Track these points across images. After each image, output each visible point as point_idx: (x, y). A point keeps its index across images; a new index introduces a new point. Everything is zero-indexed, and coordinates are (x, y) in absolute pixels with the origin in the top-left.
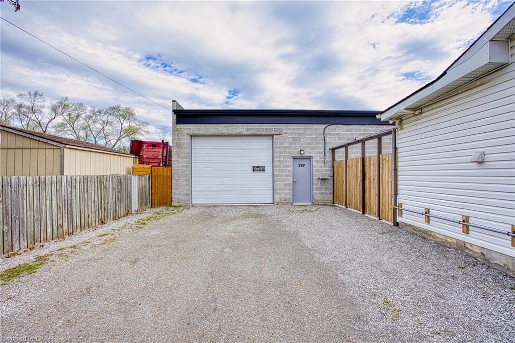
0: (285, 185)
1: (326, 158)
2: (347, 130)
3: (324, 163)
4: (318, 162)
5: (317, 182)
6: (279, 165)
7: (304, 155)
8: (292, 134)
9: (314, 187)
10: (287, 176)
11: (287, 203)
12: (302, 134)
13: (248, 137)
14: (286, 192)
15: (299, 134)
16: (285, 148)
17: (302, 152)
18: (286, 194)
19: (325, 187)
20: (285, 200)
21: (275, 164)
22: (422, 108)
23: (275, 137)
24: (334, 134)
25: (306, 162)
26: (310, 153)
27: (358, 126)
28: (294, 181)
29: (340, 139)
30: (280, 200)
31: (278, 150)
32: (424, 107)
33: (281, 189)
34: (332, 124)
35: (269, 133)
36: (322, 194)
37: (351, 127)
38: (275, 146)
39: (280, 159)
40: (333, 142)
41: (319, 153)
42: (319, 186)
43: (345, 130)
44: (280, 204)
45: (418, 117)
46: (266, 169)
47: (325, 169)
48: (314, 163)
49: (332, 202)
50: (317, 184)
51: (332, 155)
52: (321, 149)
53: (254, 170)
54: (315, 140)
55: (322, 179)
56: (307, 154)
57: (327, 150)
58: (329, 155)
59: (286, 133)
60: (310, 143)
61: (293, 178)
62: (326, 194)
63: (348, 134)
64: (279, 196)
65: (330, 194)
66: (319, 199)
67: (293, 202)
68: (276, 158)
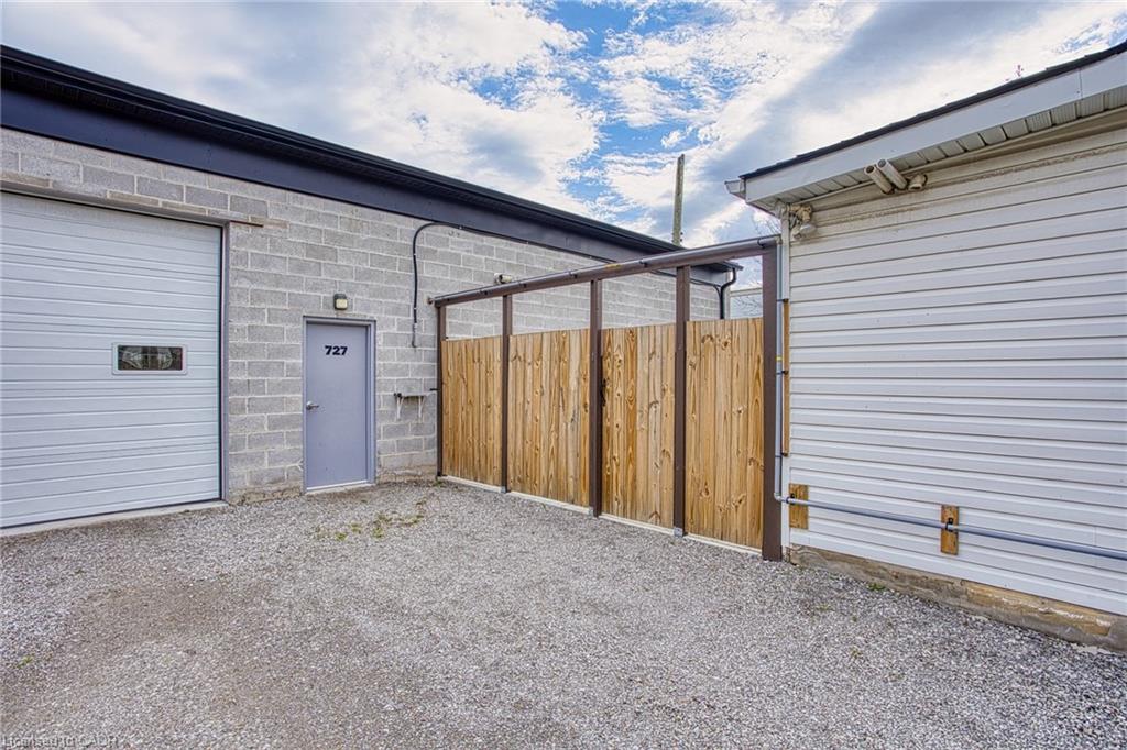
0: (274, 424)
1: (420, 327)
2: (479, 250)
3: (413, 345)
4: (392, 339)
5: (389, 409)
6: (250, 347)
7: (348, 315)
8: (305, 231)
9: (381, 425)
10: (284, 387)
11: (283, 492)
12: (343, 236)
13: (96, 212)
14: (278, 448)
15: (333, 236)
16: (278, 280)
17: (341, 303)
18: (281, 457)
19: (414, 422)
20: (274, 482)
21: (234, 340)
22: (930, 170)
23: (234, 230)
24: (443, 255)
25: (351, 340)
26: (367, 309)
27: (504, 241)
28: (309, 408)
29: (460, 273)
30: (252, 482)
31: (245, 284)
32: (940, 168)
33: (259, 441)
34: (436, 222)
35: (208, 210)
36: (403, 447)
37: (488, 241)
38: (234, 267)
39: (254, 323)
40: (439, 280)
41: (396, 310)
42: (395, 423)
43: (472, 248)
44: (254, 498)
45: (906, 200)
46: (188, 358)
47: (416, 363)
48: (380, 343)
49: (435, 469)
50: (388, 415)
51: (435, 319)
52: (402, 298)
53: (123, 365)
54: (384, 265)
55: (407, 398)
56: (356, 312)
57: (422, 303)
58: (427, 317)
59: (284, 225)
60: (368, 275)
61: (306, 397)
62: (418, 448)
63: (480, 262)
64: (251, 467)
65: (429, 446)
66: (395, 464)
67: (306, 484)
68: (239, 315)
